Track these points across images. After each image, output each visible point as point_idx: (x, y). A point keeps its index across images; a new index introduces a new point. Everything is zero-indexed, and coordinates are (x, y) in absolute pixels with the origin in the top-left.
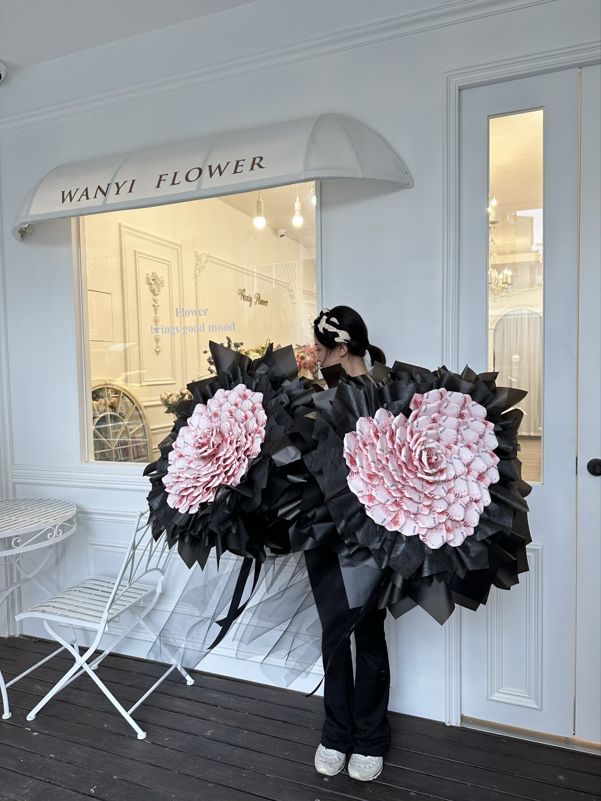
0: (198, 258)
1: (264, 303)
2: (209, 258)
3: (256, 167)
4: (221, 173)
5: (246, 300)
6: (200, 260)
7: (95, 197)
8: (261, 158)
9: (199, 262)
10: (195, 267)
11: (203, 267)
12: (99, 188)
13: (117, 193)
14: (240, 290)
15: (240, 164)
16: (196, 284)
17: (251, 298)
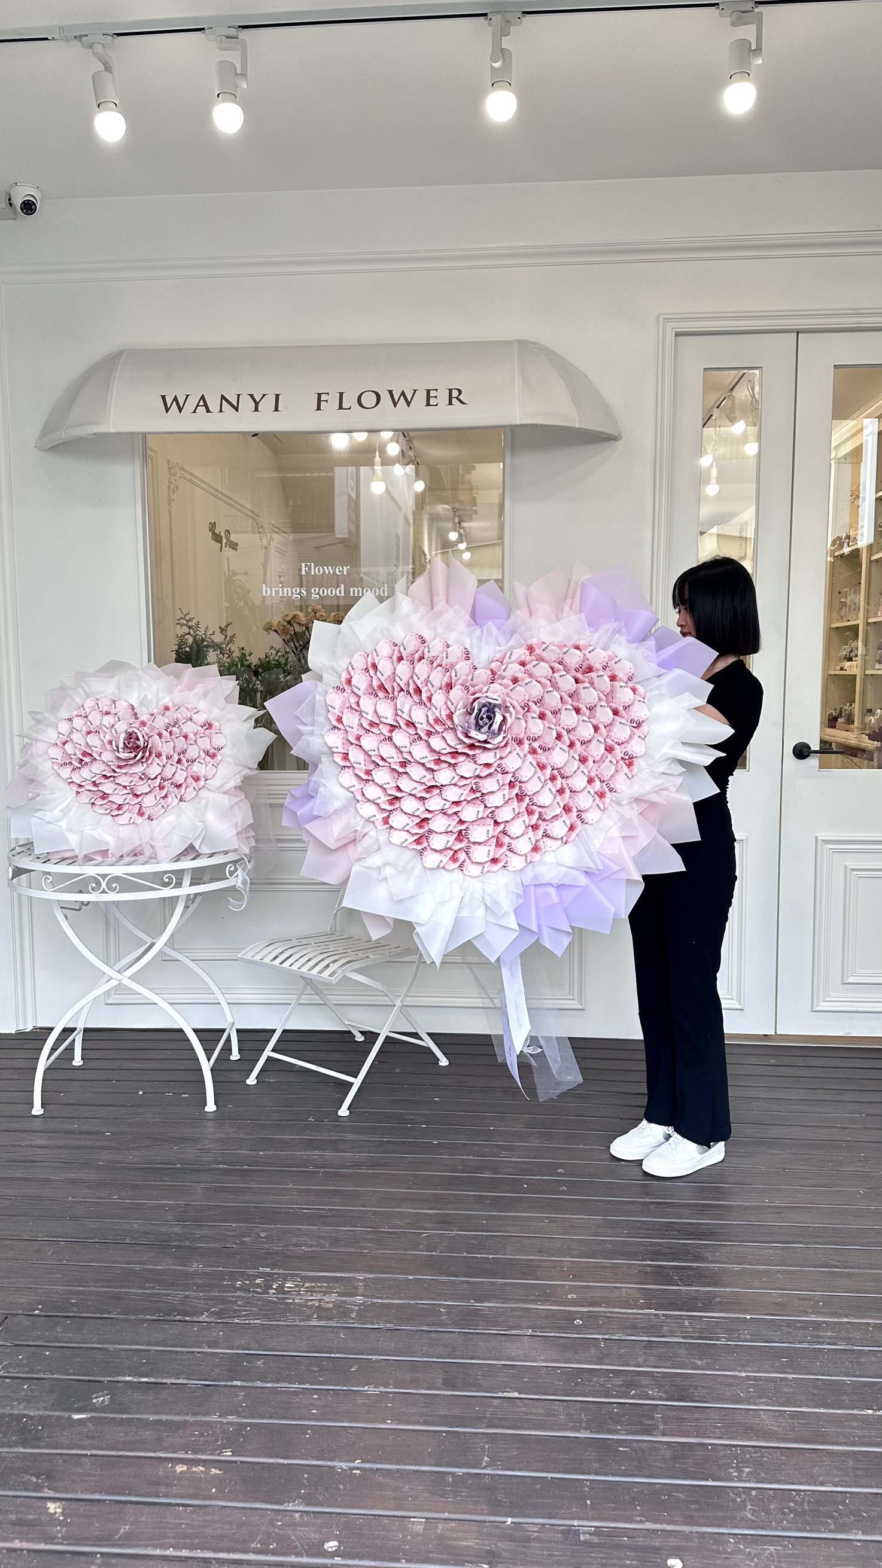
0: (172, 471)
1: (234, 546)
2: (181, 472)
3: (454, 401)
4: (408, 404)
5: (217, 541)
6: (174, 475)
7: (221, 411)
8: (460, 392)
9: (173, 478)
10: (169, 486)
11: (177, 487)
12: (223, 397)
13: (256, 410)
14: (210, 523)
15: (432, 393)
16: (170, 513)
17: (221, 537)
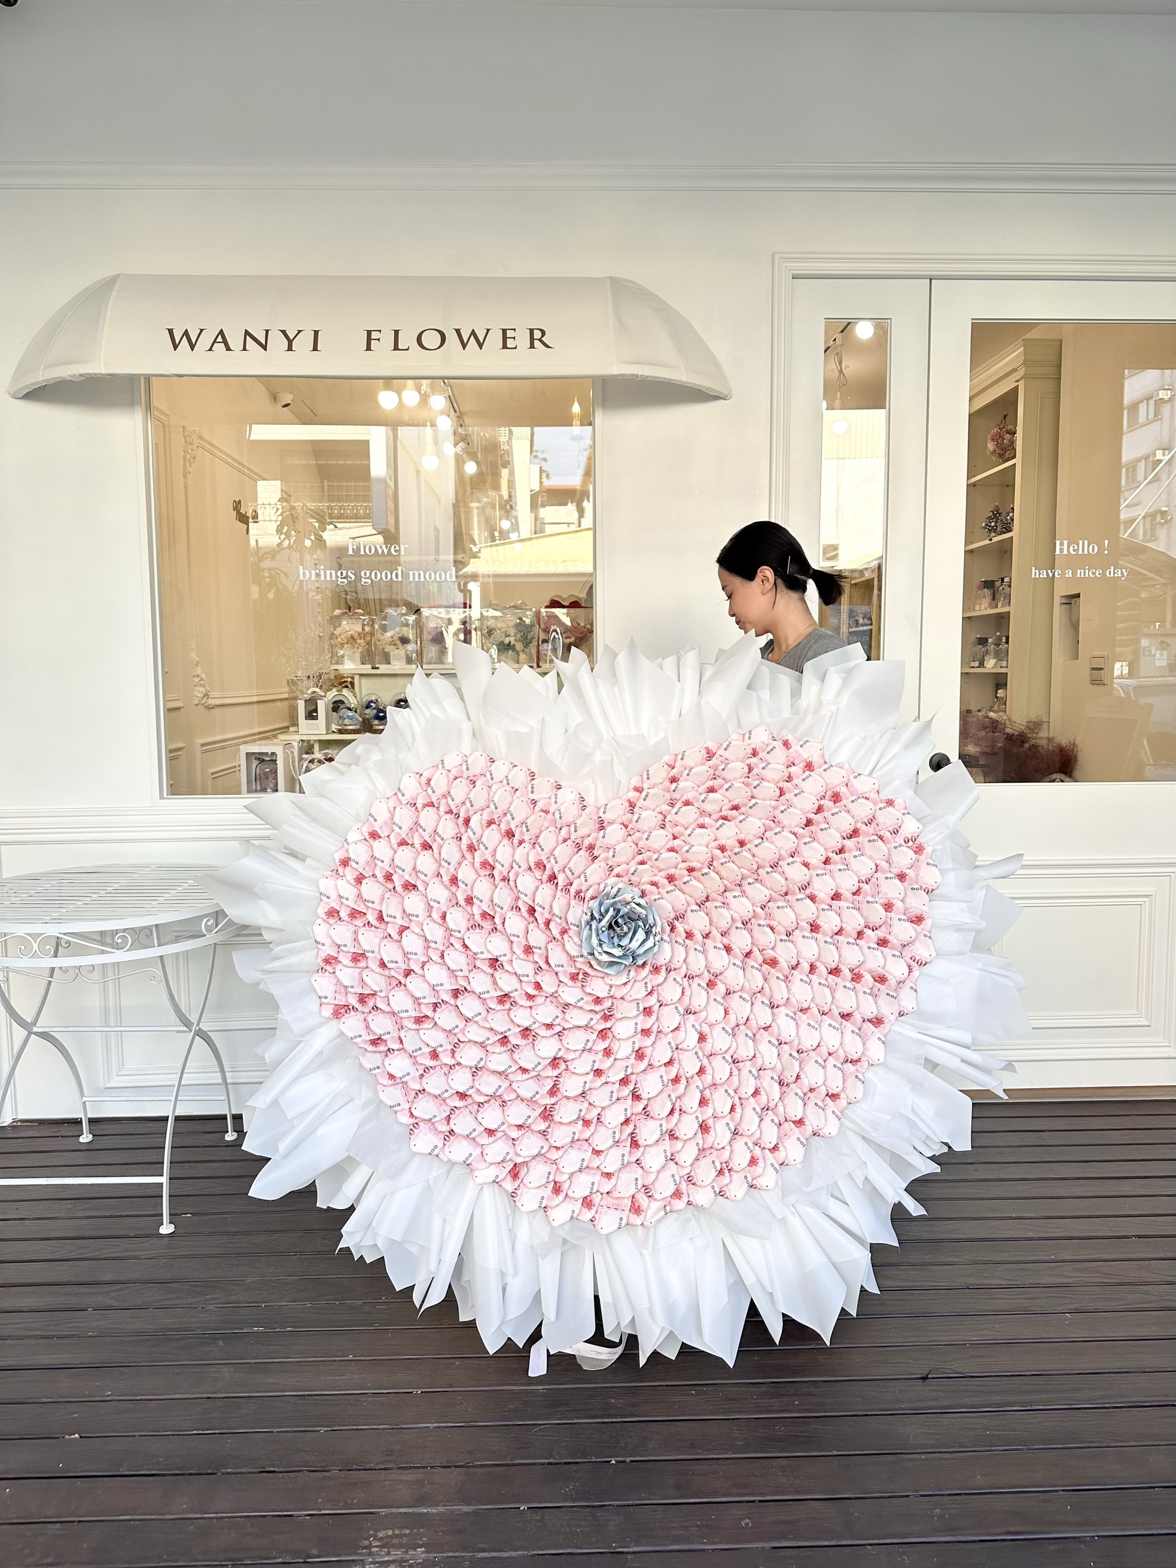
0: (188, 439)
2: (200, 441)
3: (537, 343)
4: (481, 345)
5: (242, 522)
6: (190, 444)
7: (245, 349)
8: (543, 333)
9: (190, 447)
10: (184, 456)
11: (194, 458)
12: (247, 333)
13: (290, 349)
14: (235, 501)
15: (509, 334)
17: (248, 518)
